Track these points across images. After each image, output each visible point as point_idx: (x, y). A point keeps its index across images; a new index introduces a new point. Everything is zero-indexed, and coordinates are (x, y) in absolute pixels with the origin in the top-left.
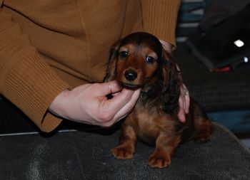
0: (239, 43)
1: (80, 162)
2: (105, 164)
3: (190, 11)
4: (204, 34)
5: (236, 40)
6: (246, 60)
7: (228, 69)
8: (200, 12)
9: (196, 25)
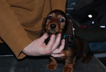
0: (90, 16)
1: (31, 69)
2: (42, 69)
3: (70, 3)
4: (76, 12)
5: (89, 15)
6: (93, 23)
7: (86, 26)
8: (74, 4)
9: (72, 9)
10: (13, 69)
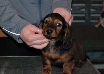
10: (4, 70)
